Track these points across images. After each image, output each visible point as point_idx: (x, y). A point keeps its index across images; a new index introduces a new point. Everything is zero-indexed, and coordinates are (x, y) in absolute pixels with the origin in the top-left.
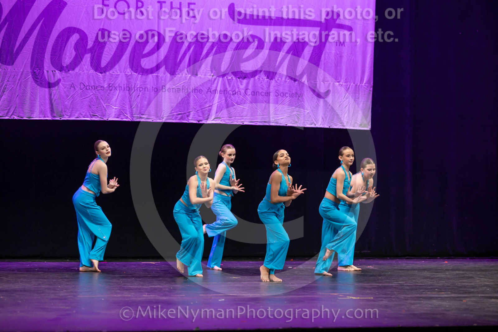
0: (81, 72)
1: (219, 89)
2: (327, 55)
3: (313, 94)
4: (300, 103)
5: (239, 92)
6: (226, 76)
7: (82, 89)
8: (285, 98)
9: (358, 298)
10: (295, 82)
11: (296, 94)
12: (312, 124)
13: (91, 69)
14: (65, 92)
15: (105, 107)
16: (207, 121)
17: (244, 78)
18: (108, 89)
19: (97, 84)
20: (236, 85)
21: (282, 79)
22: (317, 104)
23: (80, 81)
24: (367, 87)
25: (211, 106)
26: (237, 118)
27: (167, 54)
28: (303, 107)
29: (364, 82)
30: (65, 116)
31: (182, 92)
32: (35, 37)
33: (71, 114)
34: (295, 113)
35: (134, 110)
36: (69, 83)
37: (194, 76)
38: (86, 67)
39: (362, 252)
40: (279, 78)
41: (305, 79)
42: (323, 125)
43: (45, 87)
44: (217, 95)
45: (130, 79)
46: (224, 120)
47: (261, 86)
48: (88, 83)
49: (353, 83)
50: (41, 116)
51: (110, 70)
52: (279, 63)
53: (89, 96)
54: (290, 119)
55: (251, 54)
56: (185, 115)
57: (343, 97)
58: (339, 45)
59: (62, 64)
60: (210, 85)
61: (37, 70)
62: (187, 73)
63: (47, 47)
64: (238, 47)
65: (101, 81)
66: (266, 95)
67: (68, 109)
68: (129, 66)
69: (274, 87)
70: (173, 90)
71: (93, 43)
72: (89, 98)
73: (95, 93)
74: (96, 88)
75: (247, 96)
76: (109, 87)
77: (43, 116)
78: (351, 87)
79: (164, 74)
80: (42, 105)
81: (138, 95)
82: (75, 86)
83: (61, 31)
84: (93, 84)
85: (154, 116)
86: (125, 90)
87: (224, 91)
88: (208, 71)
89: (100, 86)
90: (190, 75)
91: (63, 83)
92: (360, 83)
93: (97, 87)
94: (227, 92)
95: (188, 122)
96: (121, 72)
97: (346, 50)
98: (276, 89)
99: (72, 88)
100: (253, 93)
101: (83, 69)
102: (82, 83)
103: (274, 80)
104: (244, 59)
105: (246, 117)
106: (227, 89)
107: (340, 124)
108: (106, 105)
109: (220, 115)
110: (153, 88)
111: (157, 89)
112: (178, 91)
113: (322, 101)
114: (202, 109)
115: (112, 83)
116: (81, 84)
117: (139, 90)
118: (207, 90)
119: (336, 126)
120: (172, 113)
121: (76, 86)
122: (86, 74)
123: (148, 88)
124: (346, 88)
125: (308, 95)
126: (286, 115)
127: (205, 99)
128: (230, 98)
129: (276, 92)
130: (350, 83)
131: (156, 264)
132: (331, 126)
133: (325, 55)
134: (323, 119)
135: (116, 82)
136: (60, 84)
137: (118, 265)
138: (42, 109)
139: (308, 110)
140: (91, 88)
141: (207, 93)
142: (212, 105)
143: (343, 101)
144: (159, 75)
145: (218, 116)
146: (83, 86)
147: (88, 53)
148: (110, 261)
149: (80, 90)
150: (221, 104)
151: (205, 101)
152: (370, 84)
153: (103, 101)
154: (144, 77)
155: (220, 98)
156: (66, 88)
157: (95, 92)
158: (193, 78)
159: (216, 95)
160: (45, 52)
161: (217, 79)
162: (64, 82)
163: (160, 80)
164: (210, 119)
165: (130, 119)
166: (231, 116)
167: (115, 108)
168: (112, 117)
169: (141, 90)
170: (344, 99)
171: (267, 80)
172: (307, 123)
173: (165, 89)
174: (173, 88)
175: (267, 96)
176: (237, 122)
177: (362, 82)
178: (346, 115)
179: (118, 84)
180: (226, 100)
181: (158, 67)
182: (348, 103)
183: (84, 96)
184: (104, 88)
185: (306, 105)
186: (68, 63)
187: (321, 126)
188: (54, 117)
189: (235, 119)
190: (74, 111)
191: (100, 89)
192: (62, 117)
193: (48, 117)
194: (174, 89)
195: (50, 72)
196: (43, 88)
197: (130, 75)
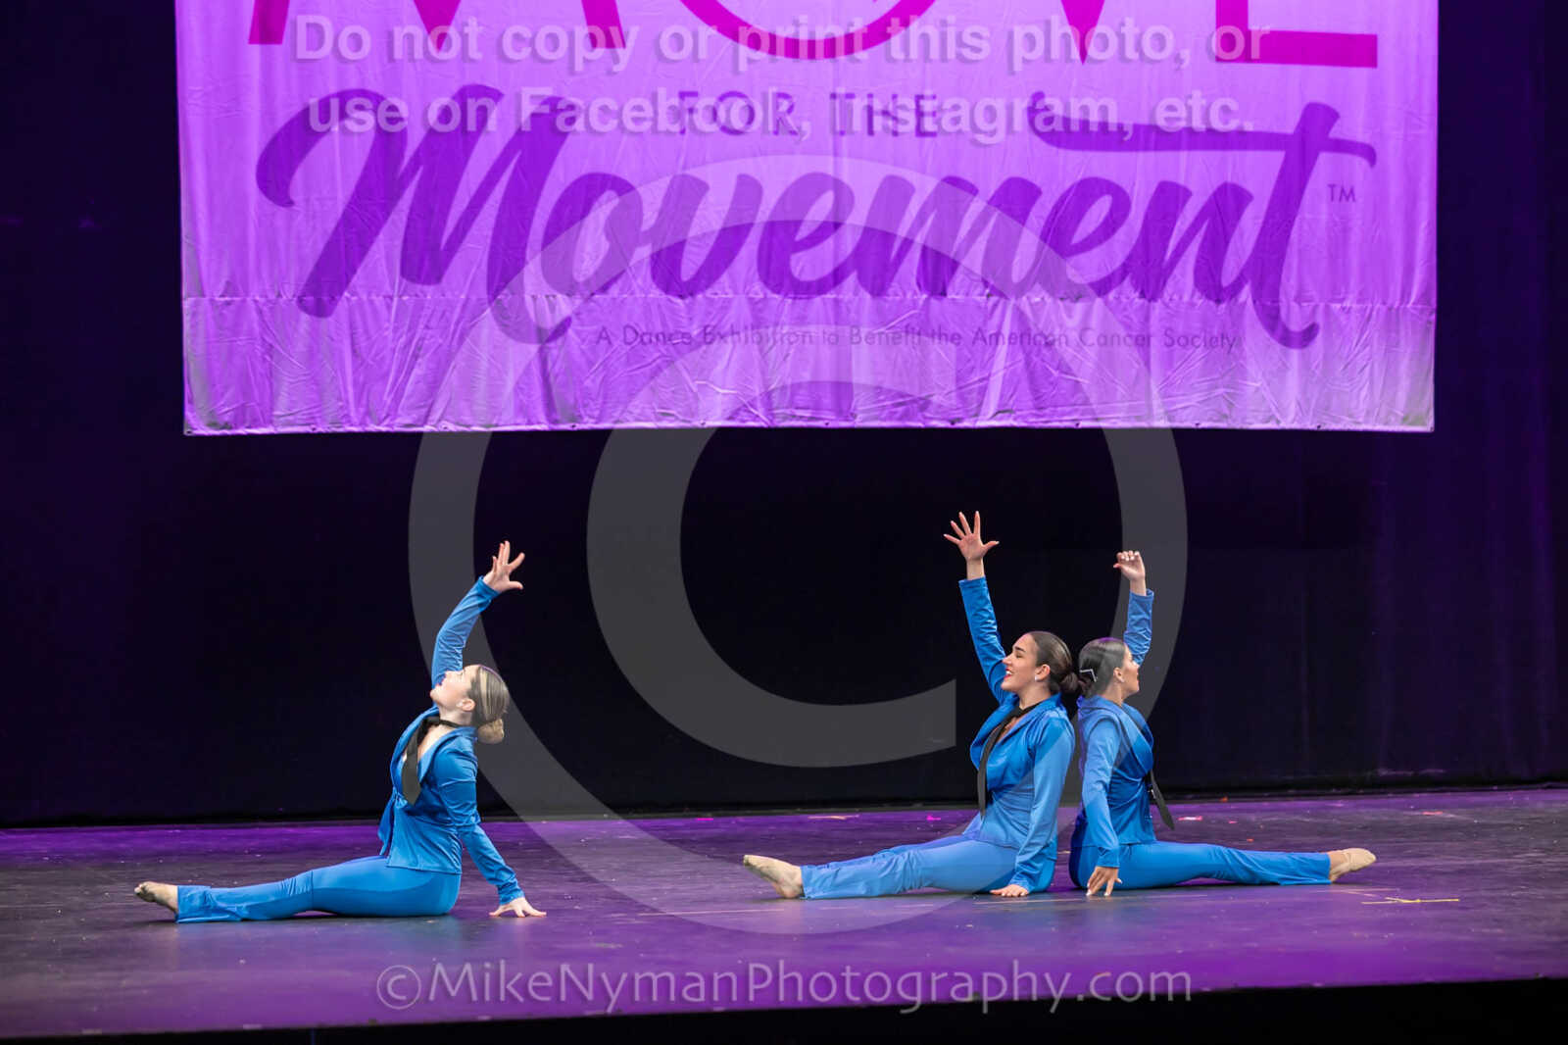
0: (625, 296)
1: (1006, 331)
2: (1306, 227)
3: (1267, 335)
4: (1234, 364)
5: (1063, 340)
6: (1028, 294)
7: (630, 344)
8: (1191, 351)
9: (1418, 901)
10: (1217, 307)
11: (1223, 338)
12: (1267, 422)
13: (654, 286)
14: (583, 352)
15: (695, 389)
16: (976, 421)
17: (1078, 299)
18: (700, 339)
19: (671, 328)
20: (1053, 318)
21: (1181, 298)
22: (1280, 364)
23: (624, 324)
24: (1422, 311)
25: (987, 379)
26: (1059, 409)
27: (861, 240)
28: (1242, 372)
29: (1412, 300)
30: (586, 419)
31: (907, 344)
32: (498, 205)
33: (601, 411)
34: (1221, 391)
35: (774, 395)
36: (595, 327)
37: (937, 299)
38: (640, 281)
39: (1424, 772)
40: (1173, 294)
41: (1246, 295)
42: (1298, 422)
43: (530, 342)
44: (1003, 349)
45: (760, 310)
46: (1023, 418)
47: (1125, 319)
48: (647, 326)
49: (1380, 301)
50: (519, 421)
51: (707, 287)
52: (1173, 252)
53: (650, 360)
54: (1207, 408)
55: (1094, 232)
56: (915, 405)
57: (1354, 344)
58: (1340, 199)
59: (572, 278)
60: (981, 320)
61: (506, 295)
62: (917, 289)
63: (532, 232)
64: (1056, 213)
65: (681, 319)
66: (1140, 342)
67: (591, 399)
68: (757, 276)
69: (1161, 320)
70: (880, 339)
71: (656, 215)
72: (650, 367)
73: (665, 352)
74: (670, 340)
75: (1085, 348)
76: (706, 334)
77: (526, 420)
78: (1374, 313)
79: (856, 293)
80: (521, 389)
81: (785, 353)
82: (609, 334)
83: (568, 184)
84: (659, 328)
85: (830, 410)
86: (750, 339)
87: (1024, 336)
88: (975, 283)
89: (680, 332)
90: (925, 296)
91: (580, 328)
92: (1401, 304)
93: (671, 335)
94: (1029, 339)
95: (920, 425)
96: (736, 293)
97: (1358, 211)
98: (1168, 325)
99: (603, 343)
100: (1102, 340)
101: (629, 289)
102: (631, 327)
103: (1160, 301)
104: (1076, 246)
105: (1082, 407)
106: (1029, 329)
107: (1348, 419)
108: (699, 385)
109: (1011, 402)
110: (824, 333)
111: (837, 337)
112: (897, 341)
113: (1295, 354)
114: (961, 388)
115: (713, 323)
116: (628, 330)
117: (789, 340)
118: (973, 335)
119: (1337, 422)
120: (880, 401)
121: (612, 333)
122: (640, 302)
123: (813, 334)
124: (1363, 316)
125: (1255, 337)
126: (1196, 398)
127: (969, 360)
128: (1037, 355)
129: (1166, 334)
130: (1372, 303)
131: (848, 819)
132: (1325, 424)
133: (1301, 228)
134: (1299, 404)
135: (724, 321)
136: (570, 332)
137: (744, 825)
138: (521, 401)
139: (1255, 382)
140: (654, 339)
141: (974, 343)
142: (990, 375)
143: (1357, 349)
144: (841, 297)
145: (1006, 405)
146: (634, 335)
147: (645, 243)
148: (720, 816)
149: (624, 346)
150: (1013, 373)
151: (969, 365)
152: (1430, 305)
153: (689, 372)
154: (801, 303)
155: (1011, 355)
156: (587, 342)
157: (667, 350)
158: (934, 302)
159: (1000, 347)
160: (526, 244)
161: (1000, 307)
162: (583, 325)
163: (844, 310)
164: (984, 415)
165: (763, 421)
166: (1043, 405)
167: (721, 391)
168: (715, 417)
169: (792, 339)
170: (1359, 346)
171: (1142, 301)
172: (1255, 417)
173: (858, 334)
174: (882, 333)
175: (1142, 345)
176: (1061, 421)
177: (1406, 300)
178: (1364, 393)
179: (728, 327)
180: (1028, 363)
181: (837, 277)
182: (1369, 359)
183: (637, 362)
184: (690, 337)
185: (1252, 368)
186: (592, 271)
187: (1296, 426)
188: (556, 422)
189: (1054, 413)
190: (610, 405)
191: (679, 341)
192: (579, 423)
193: (539, 423)
194: (883, 336)
195: (542, 298)
196: (524, 345)
197: (760, 301)
